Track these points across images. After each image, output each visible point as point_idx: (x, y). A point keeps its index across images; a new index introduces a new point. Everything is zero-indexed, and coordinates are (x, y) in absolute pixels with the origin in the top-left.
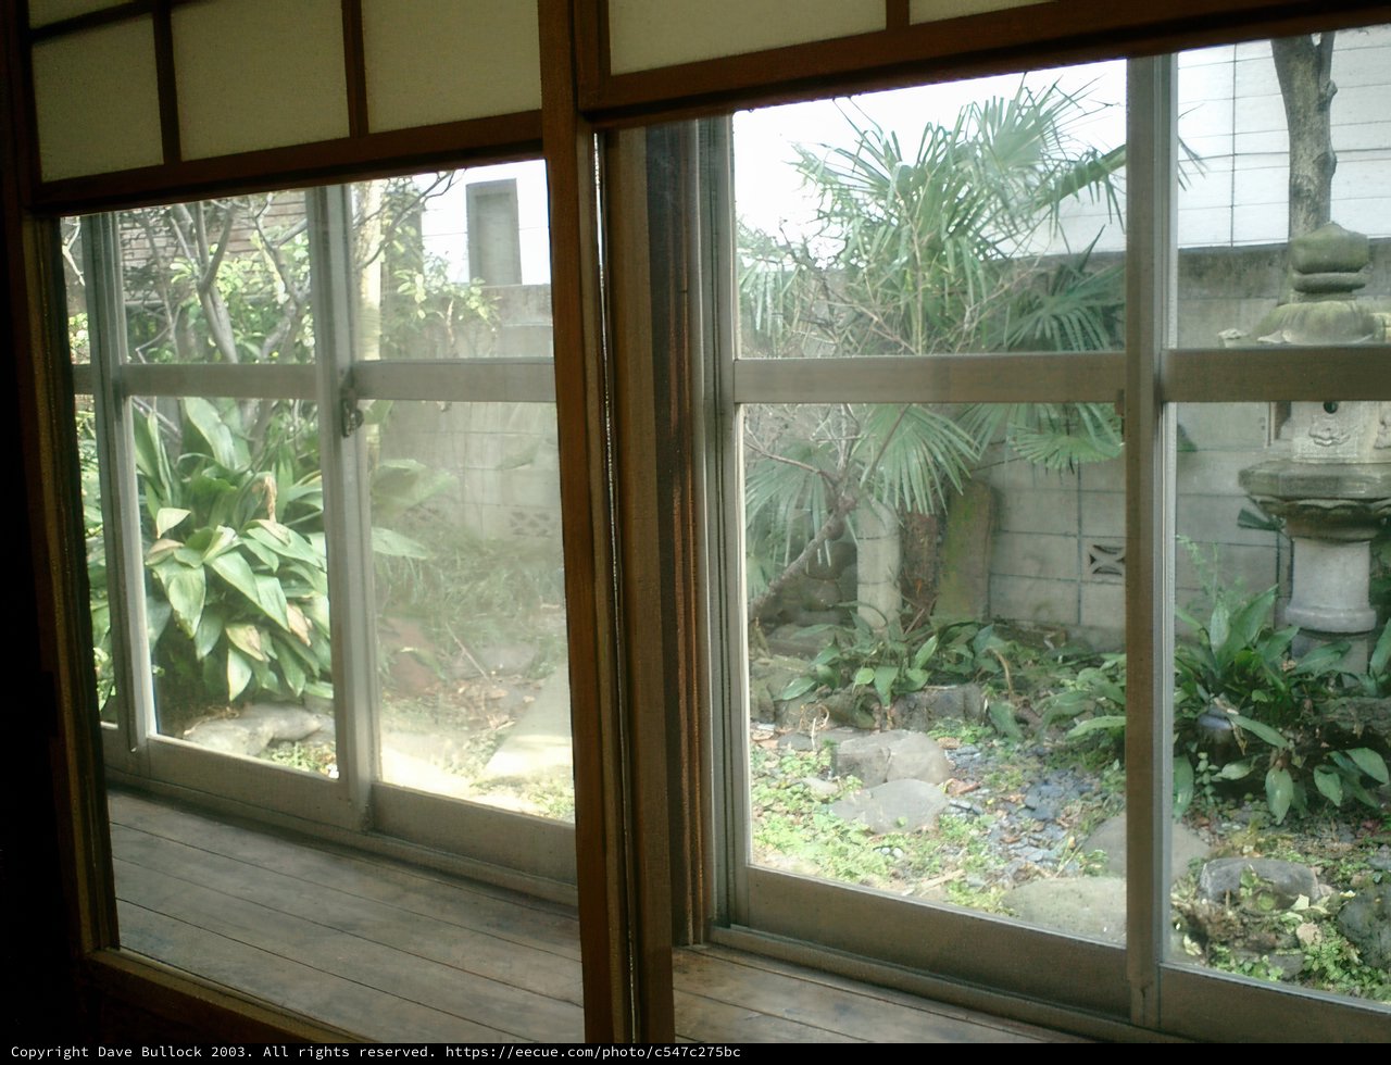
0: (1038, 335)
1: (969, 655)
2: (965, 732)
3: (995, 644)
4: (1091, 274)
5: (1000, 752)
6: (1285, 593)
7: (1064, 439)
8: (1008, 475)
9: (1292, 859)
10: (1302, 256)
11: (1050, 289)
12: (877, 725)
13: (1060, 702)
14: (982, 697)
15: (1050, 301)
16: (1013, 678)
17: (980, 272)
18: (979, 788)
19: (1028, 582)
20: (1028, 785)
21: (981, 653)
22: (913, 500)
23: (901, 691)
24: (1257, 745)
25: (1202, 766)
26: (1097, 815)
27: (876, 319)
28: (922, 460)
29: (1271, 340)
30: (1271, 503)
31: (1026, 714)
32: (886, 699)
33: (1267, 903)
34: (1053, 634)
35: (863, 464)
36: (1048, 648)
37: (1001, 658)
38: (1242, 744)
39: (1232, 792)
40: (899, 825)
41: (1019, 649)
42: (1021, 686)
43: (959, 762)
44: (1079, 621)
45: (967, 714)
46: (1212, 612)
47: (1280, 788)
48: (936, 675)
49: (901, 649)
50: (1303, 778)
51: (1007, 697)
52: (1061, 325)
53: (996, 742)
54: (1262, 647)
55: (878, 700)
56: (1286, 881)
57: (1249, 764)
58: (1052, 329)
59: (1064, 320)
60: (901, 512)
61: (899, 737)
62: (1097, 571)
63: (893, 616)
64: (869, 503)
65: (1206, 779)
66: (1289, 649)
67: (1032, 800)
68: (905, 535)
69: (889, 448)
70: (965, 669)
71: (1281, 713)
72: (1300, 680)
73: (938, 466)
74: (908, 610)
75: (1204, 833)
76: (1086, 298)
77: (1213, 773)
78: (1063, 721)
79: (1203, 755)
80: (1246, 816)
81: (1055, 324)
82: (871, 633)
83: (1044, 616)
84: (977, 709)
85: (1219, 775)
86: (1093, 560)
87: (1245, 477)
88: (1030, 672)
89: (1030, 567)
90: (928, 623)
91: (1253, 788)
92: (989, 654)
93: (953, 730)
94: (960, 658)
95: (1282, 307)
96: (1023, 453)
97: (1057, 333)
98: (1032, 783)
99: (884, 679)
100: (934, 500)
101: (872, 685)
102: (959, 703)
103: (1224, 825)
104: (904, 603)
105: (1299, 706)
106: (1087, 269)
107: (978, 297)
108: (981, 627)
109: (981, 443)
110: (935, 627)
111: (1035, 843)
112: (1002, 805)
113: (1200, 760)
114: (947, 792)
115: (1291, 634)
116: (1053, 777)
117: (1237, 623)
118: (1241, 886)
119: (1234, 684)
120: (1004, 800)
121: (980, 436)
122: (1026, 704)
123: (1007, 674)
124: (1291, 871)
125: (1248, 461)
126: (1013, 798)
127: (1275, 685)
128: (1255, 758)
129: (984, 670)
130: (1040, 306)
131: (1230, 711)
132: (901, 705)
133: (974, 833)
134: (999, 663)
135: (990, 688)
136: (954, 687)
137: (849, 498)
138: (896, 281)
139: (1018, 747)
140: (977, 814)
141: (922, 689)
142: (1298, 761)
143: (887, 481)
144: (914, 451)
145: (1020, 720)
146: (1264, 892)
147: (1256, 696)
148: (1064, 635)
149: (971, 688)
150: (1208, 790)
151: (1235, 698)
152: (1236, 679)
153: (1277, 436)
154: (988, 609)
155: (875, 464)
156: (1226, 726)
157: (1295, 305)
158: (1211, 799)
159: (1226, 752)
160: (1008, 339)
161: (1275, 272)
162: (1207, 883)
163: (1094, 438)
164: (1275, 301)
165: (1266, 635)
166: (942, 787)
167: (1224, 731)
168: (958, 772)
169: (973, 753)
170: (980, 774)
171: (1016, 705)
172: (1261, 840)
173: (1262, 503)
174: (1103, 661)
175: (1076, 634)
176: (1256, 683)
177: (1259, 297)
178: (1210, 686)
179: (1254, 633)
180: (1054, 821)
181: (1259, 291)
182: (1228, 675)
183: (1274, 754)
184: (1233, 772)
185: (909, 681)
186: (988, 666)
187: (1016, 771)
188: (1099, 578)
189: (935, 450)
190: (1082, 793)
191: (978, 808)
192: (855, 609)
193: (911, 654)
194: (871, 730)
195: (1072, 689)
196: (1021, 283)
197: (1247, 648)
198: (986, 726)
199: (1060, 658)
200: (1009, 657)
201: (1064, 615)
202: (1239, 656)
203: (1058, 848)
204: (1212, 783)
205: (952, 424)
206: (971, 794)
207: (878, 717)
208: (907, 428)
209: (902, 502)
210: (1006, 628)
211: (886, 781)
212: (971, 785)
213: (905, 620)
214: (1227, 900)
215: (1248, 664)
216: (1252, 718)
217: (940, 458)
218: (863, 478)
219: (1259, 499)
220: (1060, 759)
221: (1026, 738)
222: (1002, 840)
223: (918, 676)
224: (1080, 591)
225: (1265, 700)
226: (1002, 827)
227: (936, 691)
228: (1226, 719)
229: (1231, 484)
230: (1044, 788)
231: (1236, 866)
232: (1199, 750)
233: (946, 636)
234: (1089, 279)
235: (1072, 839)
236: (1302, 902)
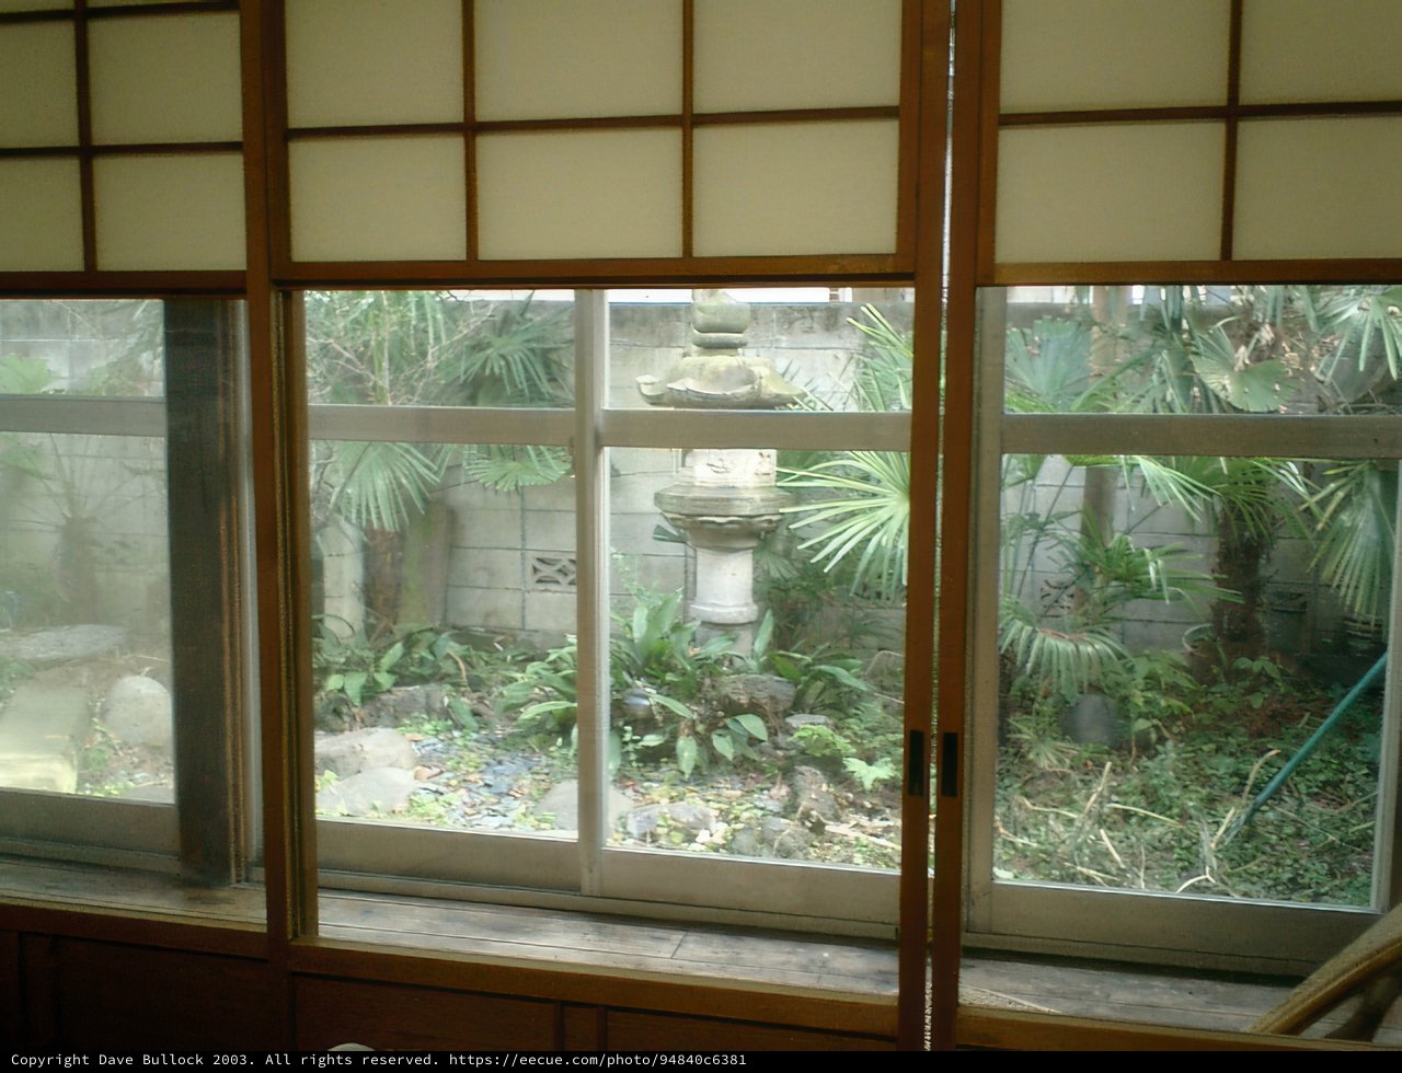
0: (488, 371)
1: (430, 657)
2: (428, 727)
3: (454, 648)
4: (531, 320)
5: (460, 742)
6: (690, 593)
7: (511, 465)
8: (461, 496)
9: (695, 804)
10: (700, 317)
11: (497, 331)
12: (347, 725)
13: (511, 693)
14: (443, 695)
15: (498, 342)
16: (468, 677)
17: (439, 316)
18: (442, 772)
19: (479, 591)
20: (483, 767)
21: (440, 657)
22: (379, 518)
23: (370, 693)
24: (671, 717)
25: (628, 737)
26: (543, 786)
27: (347, 355)
28: (387, 481)
29: (677, 386)
30: (679, 519)
31: (481, 708)
32: (357, 702)
33: (677, 837)
34: (500, 638)
35: (332, 487)
36: (498, 650)
37: (459, 660)
38: (659, 718)
39: (651, 757)
40: (375, 808)
41: (473, 652)
42: (476, 684)
43: (423, 751)
44: (524, 624)
45: (429, 710)
46: (632, 610)
47: (687, 750)
48: (402, 677)
49: (369, 655)
50: (704, 742)
51: (463, 695)
52: (508, 363)
53: (456, 734)
54: (673, 638)
55: (346, 702)
56: (691, 820)
57: (664, 734)
58: (500, 368)
59: (510, 359)
60: (369, 531)
61: (369, 734)
62: (539, 581)
63: (359, 626)
64: (337, 523)
65: (630, 747)
66: (694, 640)
67: (489, 778)
68: (369, 553)
69: (356, 473)
70: (427, 671)
71: (690, 693)
72: (701, 663)
73: (401, 486)
74: (372, 620)
75: (629, 792)
76: (528, 341)
77: (636, 742)
78: (512, 710)
79: (628, 728)
80: (662, 776)
81: (503, 363)
82: (339, 644)
83: (493, 622)
84: (438, 705)
85: (641, 744)
86: (535, 570)
87: (658, 498)
88: (482, 672)
89: (482, 578)
90: (391, 632)
91: (667, 752)
92: (448, 656)
93: (419, 724)
94: (422, 661)
95: (687, 358)
96: (477, 477)
97: (504, 371)
98: (487, 764)
99: (354, 684)
100: (399, 518)
101: (342, 690)
102: (422, 700)
103: (646, 784)
104: (367, 615)
105: (700, 685)
106: (528, 315)
107: (437, 338)
108: (438, 633)
109: (440, 467)
110: (398, 636)
111: (491, 813)
112: (463, 785)
113: (626, 732)
114: (416, 778)
115: (694, 626)
116: (505, 758)
117: (654, 619)
118: (659, 826)
119: (651, 668)
120: (465, 781)
121: (439, 461)
122: (481, 700)
123: (464, 674)
124: (695, 811)
125: (661, 484)
126: (472, 778)
127: (684, 669)
128: (668, 729)
129: (443, 671)
130: (489, 345)
131: (648, 690)
132: (369, 708)
133: (441, 811)
134: (456, 663)
135: (449, 687)
136: (418, 687)
137: (321, 518)
138: (362, 319)
139: (475, 736)
140: (442, 794)
141: (389, 691)
142: (700, 728)
143: (354, 502)
144: (381, 474)
145: (476, 714)
146: (676, 829)
147: (669, 677)
148: (510, 637)
149: (432, 687)
150: (633, 757)
151: (653, 679)
152: (654, 666)
153: (683, 465)
154: (444, 618)
155: (345, 486)
156: (646, 703)
157: (697, 359)
158: (634, 764)
159: (646, 724)
160: (465, 373)
161: (682, 326)
162: (633, 828)
163: (536, 464)
164: (681, 351)
165: (676, 628)
166: (412, 773)
167: (645, 706)
168: (424, 761)
169: (434, 744)
170: (443, 762)
171: (472, 700)
172: (674, 794)
173: (673, 519)
174: (548, 654)
175: (522, 636)
176: (670, 668)
177: (669, 346)
178: (633, 672)
179: (666, 629)
180: (509, 795)
181: (668, 341)
182: (647, 661)
183: (682, 725)
184: (652, 740)
185: (375, 682)
186: (448, 667)
187: (473, 755)
188: (541, 587)
189: (399, 474)
190: (530, 769)
191: (442, 789)
192: (321, 621)
193: (377, 659)
194: (342, 731)
195: (521, 681)
196: (478, 330)
197: (662, 638)
198: (446, 720)
199: (509, 658)
200: (464, 658)
201: (514, 622)
202: (655, 645)
203: (512, 815)
204: (636, 751)
205: (413, 450)
206: (436, 779)
207: (346, 719)
208: (373, 454)
209: (369, 521)
210: (463, 635)
211: (359, 772)
212: (436, 770)
213: (369, 630)
214: (649, 840)
215: (661, 654)
216: (668, 696)
217: (404, 481)
218: (333, 499)
219: (669, 515)
220: (510, 744)
221: (481, 728)
222: (466, 814)
223: (385, 680)
224: (524, 600)
225: (675, 679)
226: (465, 803)
227: (402, 692)
228: (647, 698)
229: (647, 504)
230: (499, 768)
231: (655, 811)
232: (626, 724)
233: (410, 642)
234: (529, 324)
235: (524, 806)
236: (703, 836)
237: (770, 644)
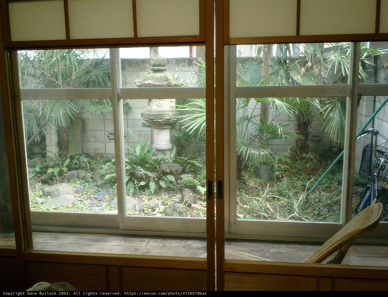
0: (91, 80)
1: (78, 162)
2: (78, 182)
3: (85, 160)
4: (104, 64)
5: (87, 186)
6: (152, 142)
7: (99, 106)
8: (86, 116)
9: (155, 201)
10: (152, 62)
11: (94, 67)
12: (55, 183)
13: (102, 172)
14: (82, 173)
15: (94, 71)
16: (89, 167)
17: (76, 63)
18: (82, 195)
19: (92, 143)
20: (95, 193)
21: (81, 162)
22: (61, 123)
23: (61, 173)
24: (147, 177)
25: (136, 183)
26: (112, 198)
27: (48, 75)
28: (63, 112)
29: (146, 82)
30: (149, 121)
31: (93, 176)
32: (57, 176)
33: (150, 210)
34: (99, 156)
35: (47, 114)
36: (98, 160)
37: (87, 163)
38: (144, 177)
39: (142, 188)
40: (63, 206)
41: (91, 160)
42: (92, 169)
43: (77, 189)
44: (106, 152)
45: (78, 177)
46: (136, 147)
47: (153, 185)
48: (70, 169)
49: (60, 162)
50: (157, 183)
51: (89, 173)
52: (97, 77)
53: (86, 184)
54: (148, 154)
55: (55, 176)
56: (154, 205)
57: (146, 181)
58: (95, 79)
59: (98, 75)
60: (58, 126)
61: (61, 185)
62: (109, 140)
63: (57, 154)
64: (49, 124)
65: (136, 186)
66: (154, 154)
67: (96, 196)
68: (59, 133)
69: (54, 110)
70: (77, 166)
71: (153, 169)
72: (156, 161)
73: (67, 114)
74: (61, 152)
75: (137, 198)
76: (103, 70)
77: (138, 184)
78: (103, 176)
79: (136, 180)
80: (145, 194)
81: (96, 77)
82: (52, 160)
83: (97, 152)
84: (81, 176)
85: (139, 185)
86: (108, 137)
87: (142, 115)
88: (94, 166)
89: (93, 139)
90: (67, 156)
91: (147, 186)
92: (84, 162)
93: (75, 182)
94: (76, 163)
95: (149, 74)
96: (89, 110)
97: (96, 79)
98: (96, 192)
99: (56, 171)
100: (67, 122)
101: (53, 173)
102: (76, 175)
103: (141, 196)
104: (60, 151)
105: (156, 167)
106: (103, 63)
107: (76, 70)
108: (81, 155)
109: (78, 107)
110: (68, 156)
111: (97, 206)
112: (89, 198)
113: (135, 181)
114: (75, 197)
115: (154, 151)
116: (101, 190)
117: (142, 149)
118: (145, 207)
119: (142, 163)
120: (89, 197)
121: (78, 106)
122: (93, 174)
123: (88, 167)
124: (155, 203)
125: (143, 111)
126: (91, 196)
127: (151, 162)
128: (147, 180)
129: (82, 166)
130: (92, 72)
131: (141, 169)
132: (61, 177)
133: (82, 206)
134: (86, 164)
135: (84, 171)
136: (75, 171)
137: (44, 123)
138: (53, 65)
139: (92, 184)
140: (82, 201)
141: (66, 172)
142: (156, 179)
143: (54, 118)
144: (61, 110)
145: (92, 178)
146: (150, 208)
147: (147, 165)
148: (102, 156)
149: (79, 171)
150: (137, 188)
151: (143, 167)
152: (143, 162)
153: (149, 105)
154: (83, 150)
155: (50, 114)
156: (141, 173)
157: (152, 74)
158: (138, 190)
159: (140, 179)
160: (84, 80)
161: (148, 65)
162: (137, 208)
163: (107, 106)
164: (148, 72)
165: (148, 151)
166: (73, 196)
167: (140, 174)
168: (77, 192)
169: (80, 187)
170: (83, 192)
171: (91, 174)
172: (149, 198)
173: (146, 120)
174: (112, 160)
175: (105, 155)
176: (147, 163)
177: (144, 71)
178: (136, 164)
179: (146, 151)
180: (102, 200)
181: (144, 69)
182: (141, 162)
183: (151, 178)
184: (142, 183)
185: (63, 171)
186: (84, 165)
187: (92, 190)
188: (110, 141)
189: (67, 110)
190: (108, 193)
191: (83, 200)
192: (46, 153)
193: (62, 164)
194: (53, 184)
195: (104, 168)
196: (87, 67)
197: (145, 155)
198: (83, 180)
199: (102, 161)
200: (89, 163)
201: (102, 151)
202: (143, 157)
203: (103, 206)
204: (138, 186)
205: (70, 103)
206: (81, 197)
207: (55, 181)
208: (58, 104)
209: (58, 124)
210: (88, 155)
211: (58, 196)
212: (81, 195)
213: (60, 155)
214: (142, 211)
215: (144, 159)
216: (147, 171)
217: (68, 112)
218: (47, 117)
219: (145, 120)
220: (102, 186)
221: (94, 182)
222: (90, 206)
223: (65, 169)
224: (105, 145)
225: (149, 166)
226: (89, 203)
227: (70, 173)
228: (141, 171)
229: (139, 117)
230: (99, 193)
231: (143, 203)
232: (135, 179)
233: (72, 158)
234: (103, 65)
235: (106, 204)
236: (157, 210)
237: (175, 155)
